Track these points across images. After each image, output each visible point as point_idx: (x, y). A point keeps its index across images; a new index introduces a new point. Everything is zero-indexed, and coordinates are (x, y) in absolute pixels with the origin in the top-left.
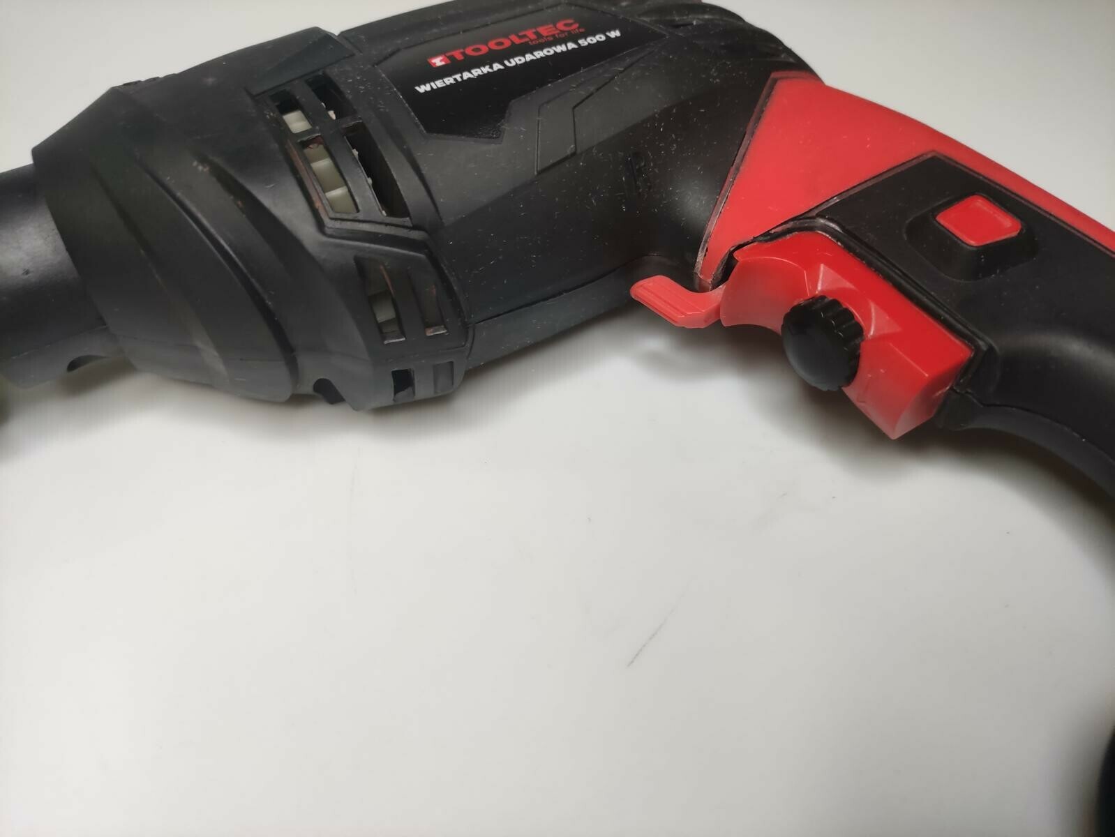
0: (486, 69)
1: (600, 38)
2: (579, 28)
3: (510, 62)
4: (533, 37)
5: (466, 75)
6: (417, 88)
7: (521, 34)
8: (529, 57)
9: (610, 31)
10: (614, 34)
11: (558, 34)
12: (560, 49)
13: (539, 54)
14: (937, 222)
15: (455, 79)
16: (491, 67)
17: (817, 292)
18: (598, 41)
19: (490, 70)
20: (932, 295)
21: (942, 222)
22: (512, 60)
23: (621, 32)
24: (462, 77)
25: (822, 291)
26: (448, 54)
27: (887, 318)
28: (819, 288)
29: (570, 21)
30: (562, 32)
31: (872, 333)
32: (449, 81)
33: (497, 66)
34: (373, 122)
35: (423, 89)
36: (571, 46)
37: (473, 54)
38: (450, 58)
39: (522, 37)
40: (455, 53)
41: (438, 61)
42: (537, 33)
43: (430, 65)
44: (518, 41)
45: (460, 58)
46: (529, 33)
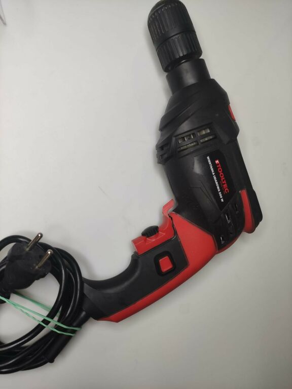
0: (213, 171)
1: (221, 197)
2: (225, 193)
5: (211, 167)
7: (225, 180)
8: (216, 181)
10: (222, 200)
11: (224, 188)
12: (218, 188)
13: (217, 183)
15: (210, 165)
22: (215, 177)
23: (223, 202)
25: (159, 233)
29: (228, 192)
32: (210, 163)
33: (214, 174)
34: (198, 147)
35: (208, 158)
36: (219, 190)
37: (219, 169)
38: (218, 164)
39: (223, 180)
40: (219, 166)
41: (217, 162)
42: (224, 184)
43: (216, 160)
44: (222, 179)
45: (218, 166)
46: (225, 182)
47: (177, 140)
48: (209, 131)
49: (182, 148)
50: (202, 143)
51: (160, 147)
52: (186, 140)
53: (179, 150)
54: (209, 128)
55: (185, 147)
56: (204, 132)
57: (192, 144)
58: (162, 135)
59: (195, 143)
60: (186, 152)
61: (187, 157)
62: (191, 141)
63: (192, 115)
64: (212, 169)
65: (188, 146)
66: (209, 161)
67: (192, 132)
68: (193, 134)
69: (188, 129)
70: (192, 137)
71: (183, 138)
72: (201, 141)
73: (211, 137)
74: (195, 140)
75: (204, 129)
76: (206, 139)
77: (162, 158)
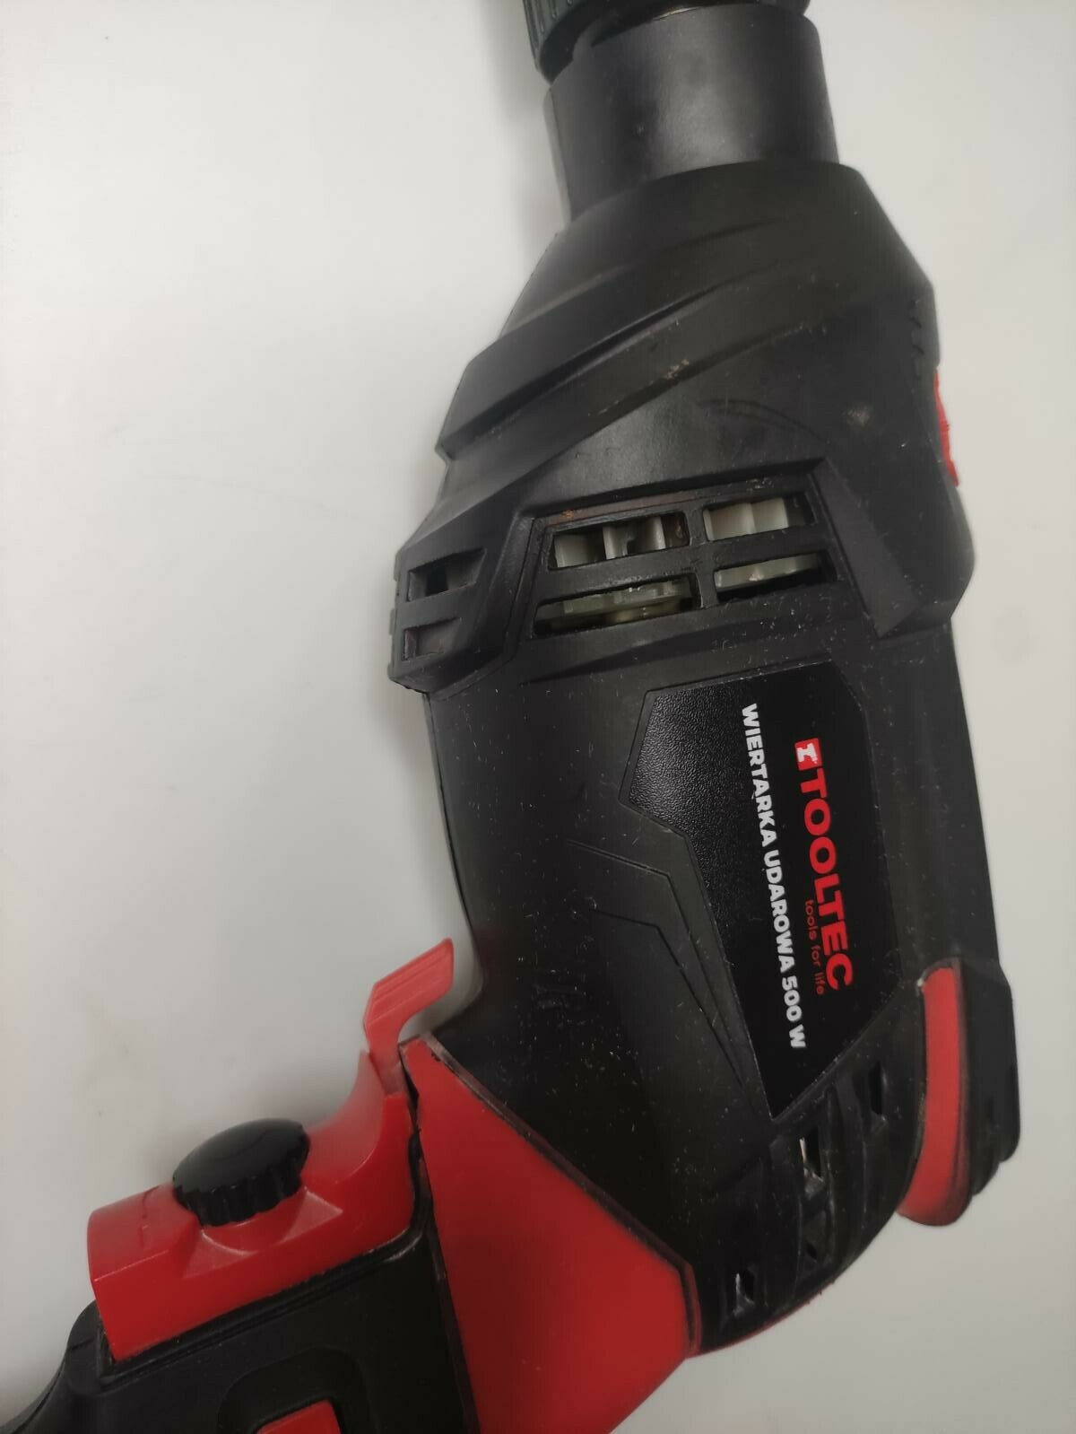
0: (766, 818)
1: (794, 1012)
2: (827, 986)
3: (772, 859)
4: (825, 910)
5: (762, 786)
6: (754, 706)
7: (838, 894)
8: (777, 891)
9: (805, 1032)
10: (797, 1038)
11: (821, 952)
12: (784, 943)
13: (780, 908)
14: (321, 1399)
15: (757, 767)
16: (768, 827)
17: (306, 1188)
18: (787, 1007)
19: (762, 825)
20: (219, 1342)
21: (315, 1407)
22: (777, 862)
23: (799, 1050)
24: (760, 777)
25: (303, 1196)
26: (820, 772)
27: (214, 1267)
28: (308, 1193)
29: (848, 978)
30: (825, 960)
31: (205, 1236)
32: (757, 757)
33: (769, 837)
34: (693, 621)
35: (750, 715)
36: (787, 963)
37: (810, 809)
38: (811, 773)
39: (829, 895)
40: (819, 784)
41: (808, 752)
42: (832, 919)
43: (804, 738)
44: (820, 885)
45: (807, 787)
46: (837, 907)
47: (544, 544)
48: (780, 520)
49: (570, 608)
50: (725, 596)
51: (418, 571)
52: (610, 552)
53: (545, 613)
54: (788, 499)
55: (593, 605)
56: (746, 523)
57: (652, 594)
58: (449, 487)
59: (669, 590)
60: (596, 643)
61: (601, 678)
62: (639, 568)
63: (685, 374)
64: (764, 804)
65: (619, 598)
66: (754, 740)
67: (665, 503)
68: (672, 521)
69: (641, 478)
70: (660, 542)
71: (591, 539)
72: (721, 581)
73: (790, 567)
74: (675, 567)
75: (755, 500)
76: (757, 575)
77: (417, 650)
